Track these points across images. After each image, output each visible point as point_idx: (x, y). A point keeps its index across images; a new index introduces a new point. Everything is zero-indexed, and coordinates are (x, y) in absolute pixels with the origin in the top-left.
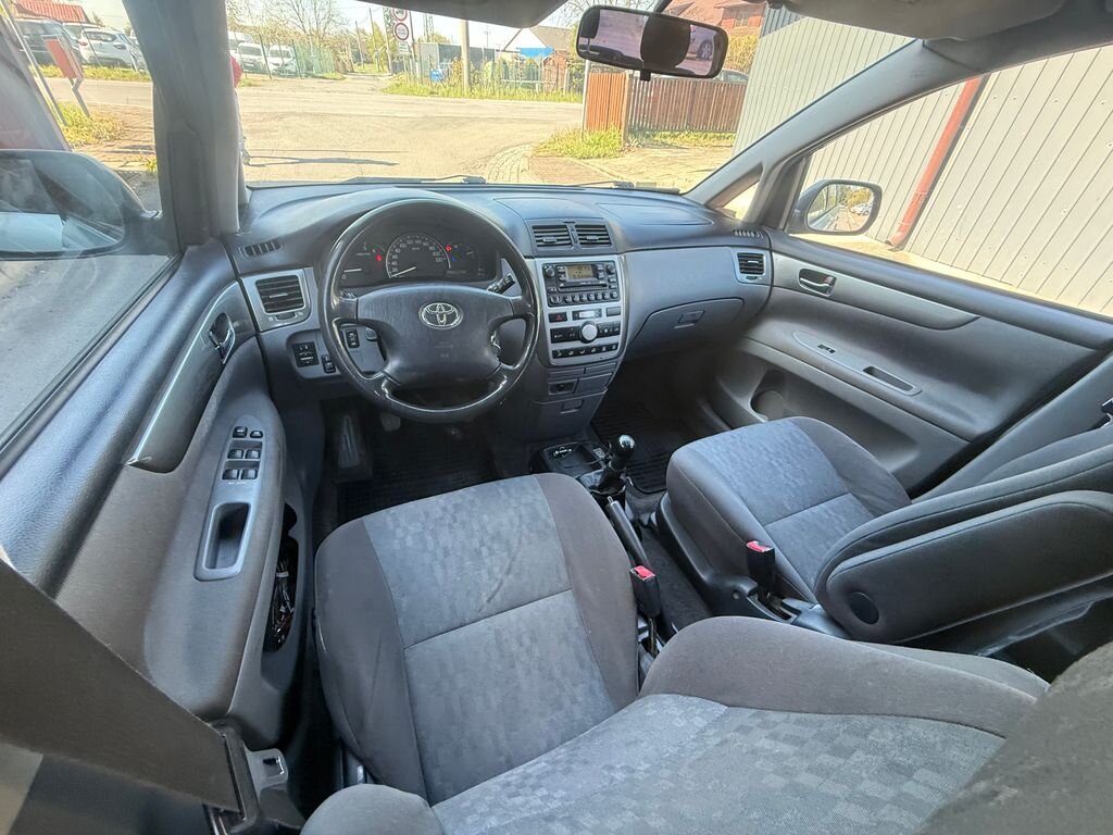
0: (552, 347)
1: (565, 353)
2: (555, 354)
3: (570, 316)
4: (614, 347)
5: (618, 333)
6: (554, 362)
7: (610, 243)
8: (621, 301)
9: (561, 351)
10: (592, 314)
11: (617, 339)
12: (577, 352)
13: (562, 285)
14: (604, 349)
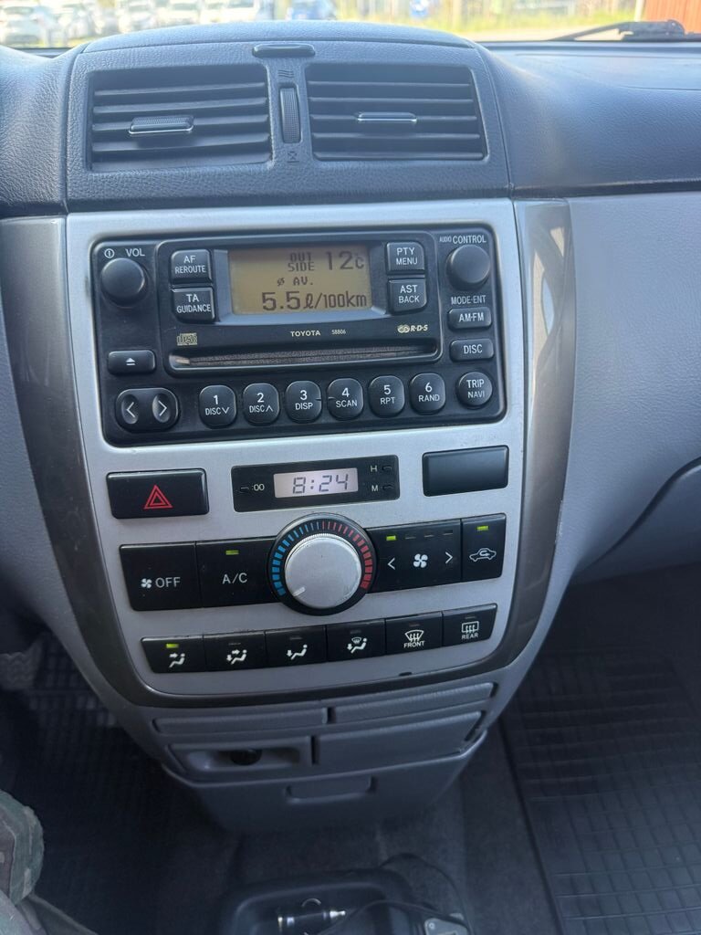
0: (137, 628)
1: (206, 656)
2: (157, 655)
3: (220, 491)
4: (470, 630)
5: (492, 569)
6: (154, 684)
7: (479, 147)
8: (512, 421)
9: (184, 646)
10: (346, 481)
11: (497, 594)
12: (266, 652)
13: (188, 339)
14: (414, 639)
